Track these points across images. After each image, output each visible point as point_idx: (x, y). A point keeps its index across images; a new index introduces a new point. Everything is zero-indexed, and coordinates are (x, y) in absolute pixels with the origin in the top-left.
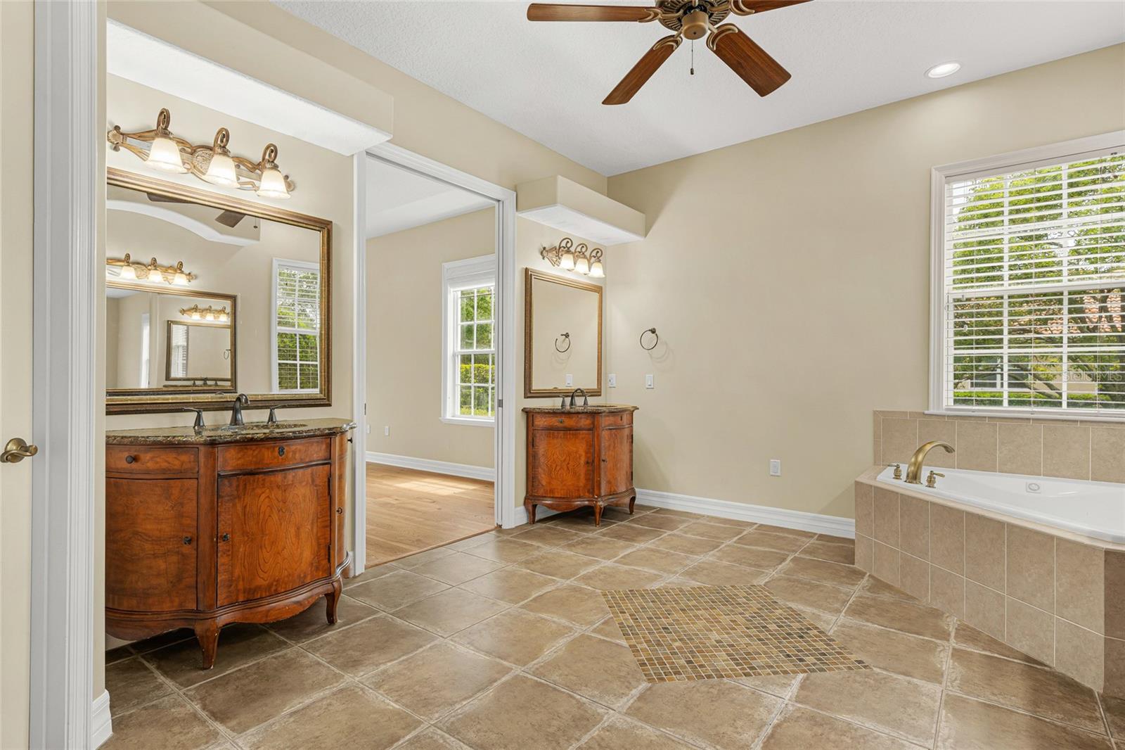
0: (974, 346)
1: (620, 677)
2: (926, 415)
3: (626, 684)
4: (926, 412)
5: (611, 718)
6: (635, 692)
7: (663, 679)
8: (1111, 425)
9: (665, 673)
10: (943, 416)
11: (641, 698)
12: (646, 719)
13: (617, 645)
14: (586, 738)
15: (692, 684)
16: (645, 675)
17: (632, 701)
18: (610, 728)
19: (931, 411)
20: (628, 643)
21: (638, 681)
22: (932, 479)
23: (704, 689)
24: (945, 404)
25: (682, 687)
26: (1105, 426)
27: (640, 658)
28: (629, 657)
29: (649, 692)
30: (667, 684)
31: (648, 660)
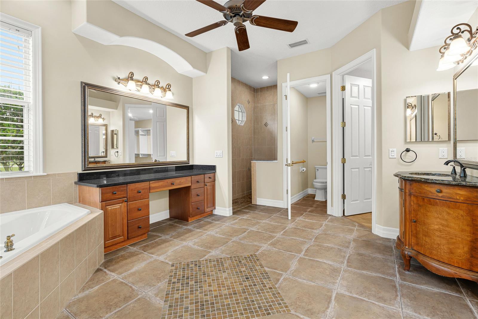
1: (266, 255)
3: (263, 253)
5: (266, 246)
6: (260, 251)
7: (251, 255)
9: (250, 257)
11: (258, 250)
12: (256, 246)
13: (269, 268)
14: (271, 241)
15: (241, 255)
16: (257, 256)
17: (261, 249)
18: (266, 243)
20: (264, 269)
21: (259, 254)
23: (238, 253)
25: (245, 253)
27: (259, 262)
28: (263, 263)
29: (255, 252)
30: (249, 254)
31: (256, 262)
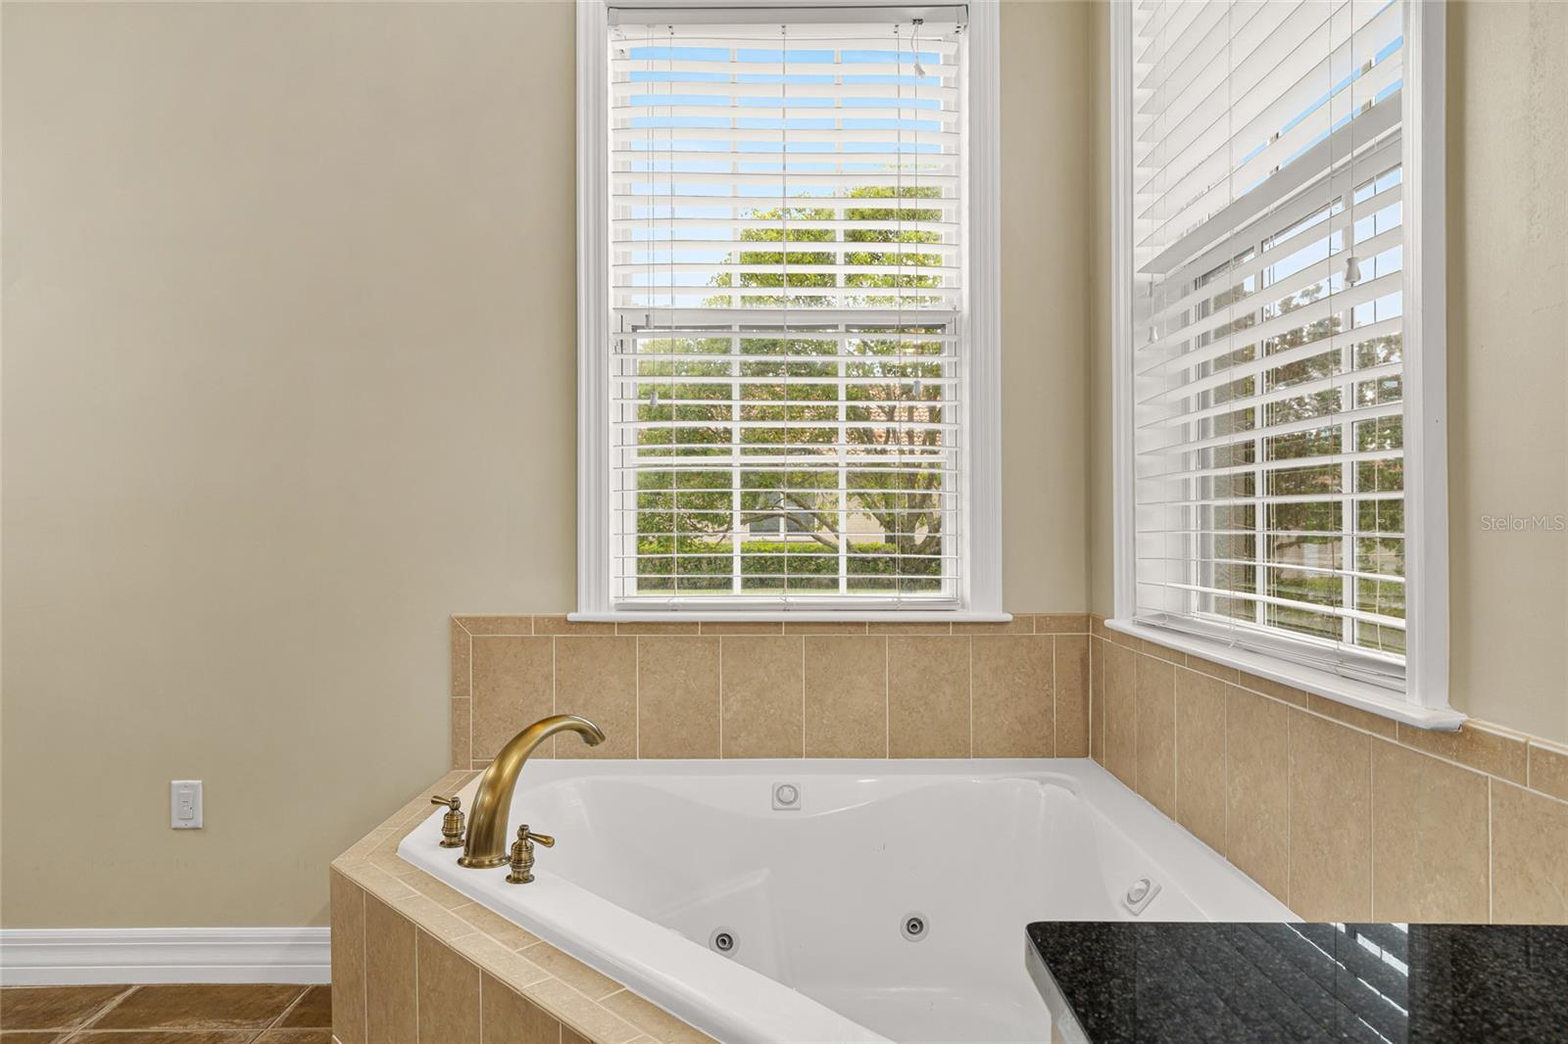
0: (674, 446)
2: (573, 623)
4: (572, 616)
8: (920, 628)
10: (610, 624)
19: (584, 613)
22: (524, 855)
24: (614, 590)
26: (912, 632)
